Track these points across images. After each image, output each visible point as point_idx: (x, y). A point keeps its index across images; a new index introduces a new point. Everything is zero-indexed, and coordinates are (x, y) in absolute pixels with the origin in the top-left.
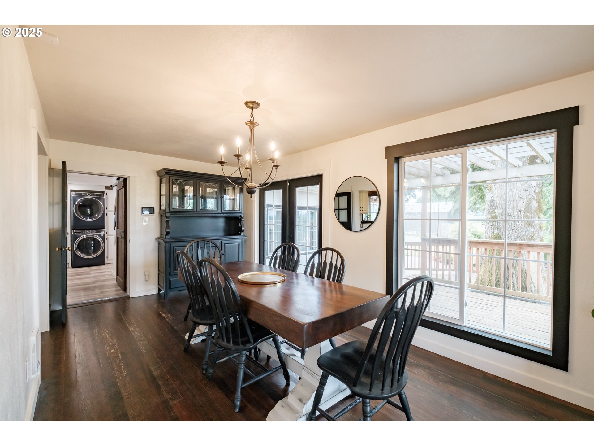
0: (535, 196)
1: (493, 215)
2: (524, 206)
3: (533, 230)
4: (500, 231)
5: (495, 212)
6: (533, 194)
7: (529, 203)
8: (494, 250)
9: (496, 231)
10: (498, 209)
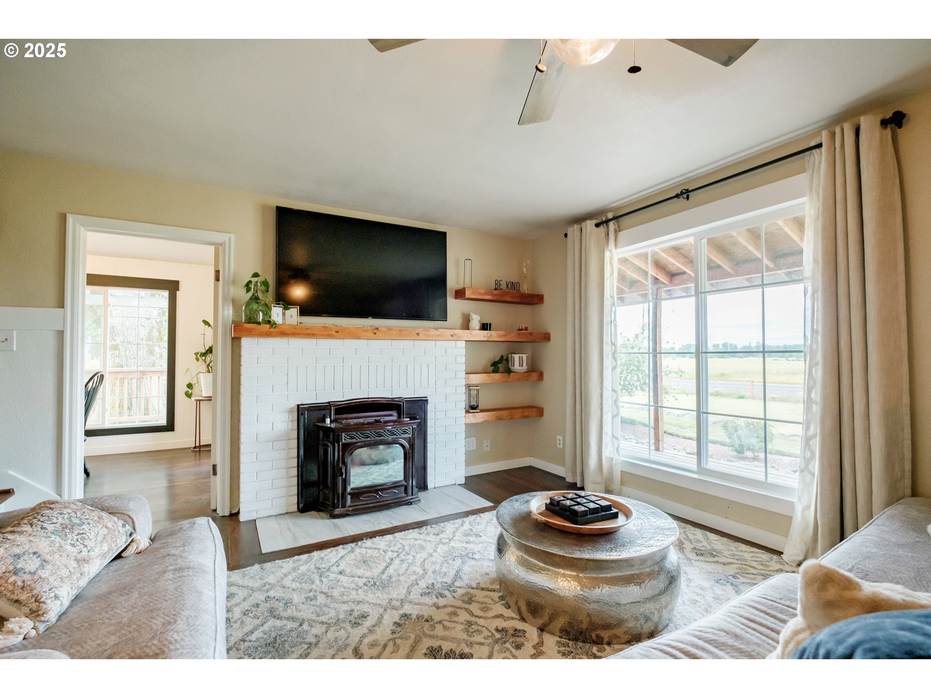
0: (156, 325)
1: (113, 342)
2: (146, 334)
3: (154, 358)
4: (122, 360)
5: (116, 340)
6: (154, 323)
7: (151, 331)
8: (117, 378)
9: (116, 361)
10: (119, 336)
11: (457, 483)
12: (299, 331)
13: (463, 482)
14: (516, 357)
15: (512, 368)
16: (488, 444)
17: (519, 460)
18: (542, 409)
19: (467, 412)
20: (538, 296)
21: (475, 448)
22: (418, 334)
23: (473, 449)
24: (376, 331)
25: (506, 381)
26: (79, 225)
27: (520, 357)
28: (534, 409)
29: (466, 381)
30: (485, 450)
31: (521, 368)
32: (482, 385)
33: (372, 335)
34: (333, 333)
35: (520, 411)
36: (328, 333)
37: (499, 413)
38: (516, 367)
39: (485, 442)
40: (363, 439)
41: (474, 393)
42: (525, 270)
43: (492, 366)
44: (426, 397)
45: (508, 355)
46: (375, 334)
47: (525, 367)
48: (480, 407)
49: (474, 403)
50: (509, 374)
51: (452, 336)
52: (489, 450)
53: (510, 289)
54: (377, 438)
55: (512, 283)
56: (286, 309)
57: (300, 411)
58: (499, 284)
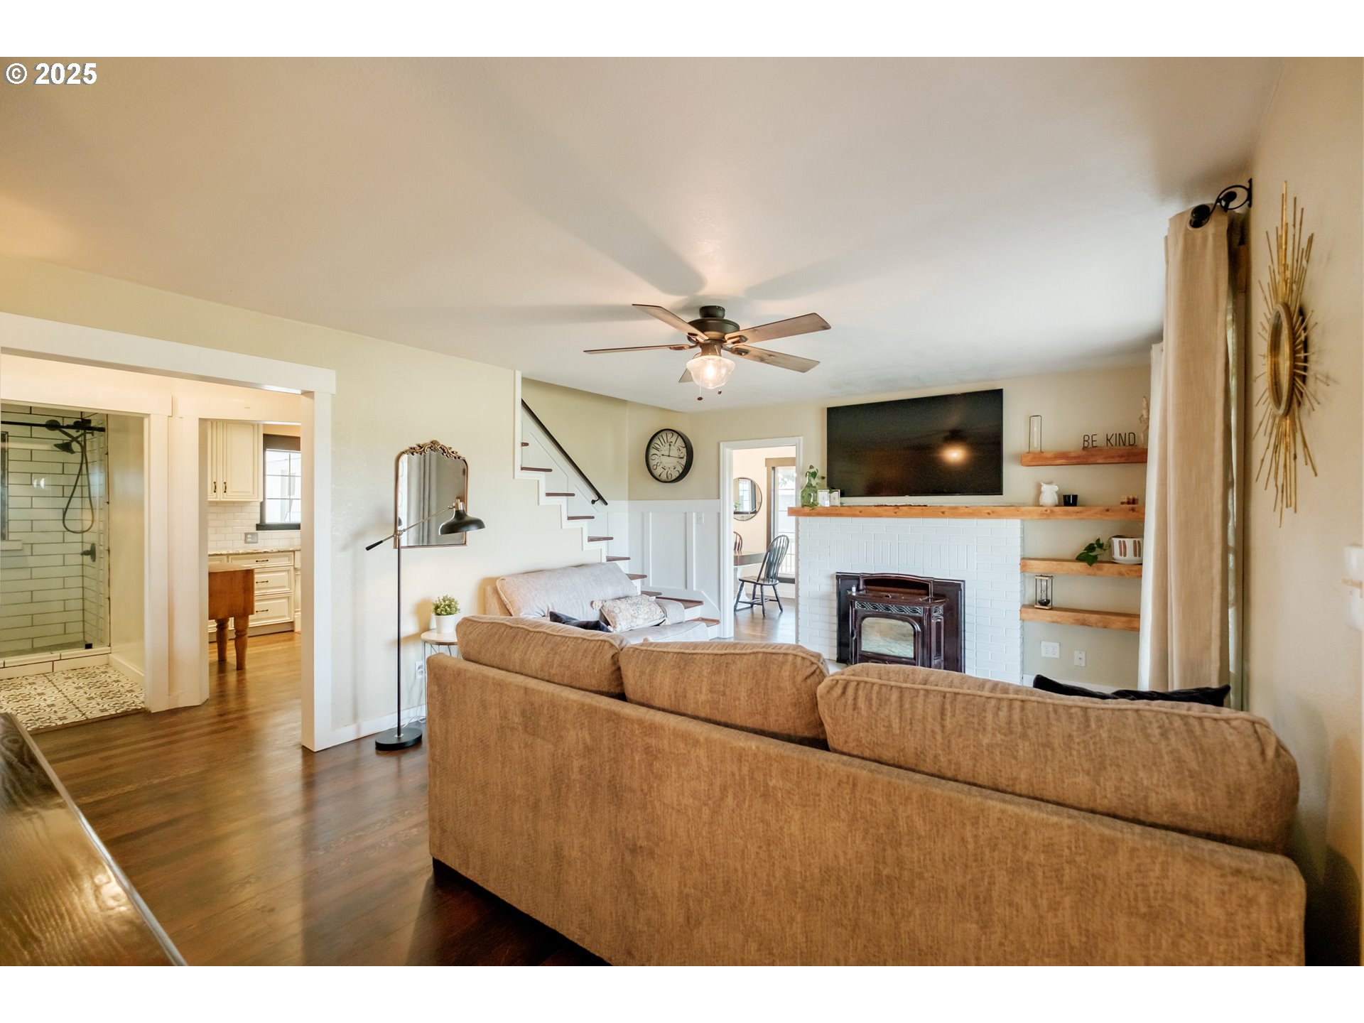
12: (832, 509)
16: (1083, 655)
21: (1057, 656)
22: (943, 513)
23: (1051, 655)
25: (1094, 575)
26: (726, 447)
27: (1135, 542)
30: (1076, 663)
31: (1122, 557)
37: (1080, 616)
39: (1077, 653)
40: (872, 610)
41: (1042, 584)
42: (1144, 412)
44: (961, 580)
48: (1054, 604)
50: (1103, 565)
52: (1083, 665)
53: (1114, 444)
54: (884, 611)
55: (1120, 434)
56: (830, 492)
57: (838, 577)
58: (1090, 441)
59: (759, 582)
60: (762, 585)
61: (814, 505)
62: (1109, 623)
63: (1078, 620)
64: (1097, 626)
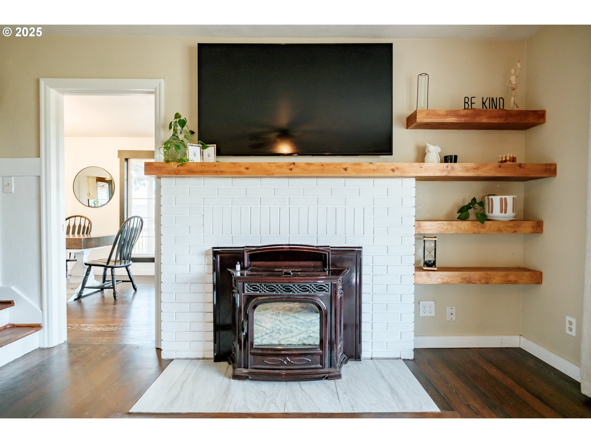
11: (402, 358)
12: (206, 169)
13: (411, 357)
14: (496, 200)
15: (490, 215)
16: (454, 311)
17: (500, 337)
18: (541, 274)
19: (418, 268)
20: (535, 112)
21: (433, 314)
23: (428, 314)
24: (292, 166)
25: (479, 233)
26: (48, 87)
27: (501, 199)
28: (527, 273)
29: (416, 230)
30: (448, 319)
31: (503, 214)
32: (442, 234)
33: (288, 171)
34: (243, 170)
35: (502, 273)
36: (237, 170)
37: (466, 274)
38: (496, 213)
39: (448, 308)
40: (268, 293)
41: (430, 245)
42: (513, 79)
43: (458, 212)
44: (361, 248)
45: (483, 197)
46: (291, 170)
47: (510, 214)
48: (437, 264)
49: (430, 258)
50: (483, 223)
51: (393, 170)
52: (454, 319)
53: (488, 107)
54: (284, 293)
55: (493, 99)
56: (204, 148)
57: (215, 253)
58: (469, 103)
59: (109, 265)
60: (112, 268)
61: (182, 161)
62: (490, 279)
63: (465, 278)
64: (481, 283)
